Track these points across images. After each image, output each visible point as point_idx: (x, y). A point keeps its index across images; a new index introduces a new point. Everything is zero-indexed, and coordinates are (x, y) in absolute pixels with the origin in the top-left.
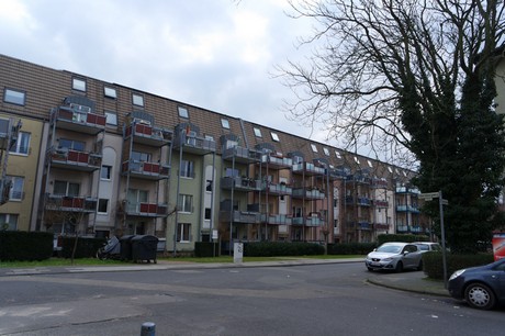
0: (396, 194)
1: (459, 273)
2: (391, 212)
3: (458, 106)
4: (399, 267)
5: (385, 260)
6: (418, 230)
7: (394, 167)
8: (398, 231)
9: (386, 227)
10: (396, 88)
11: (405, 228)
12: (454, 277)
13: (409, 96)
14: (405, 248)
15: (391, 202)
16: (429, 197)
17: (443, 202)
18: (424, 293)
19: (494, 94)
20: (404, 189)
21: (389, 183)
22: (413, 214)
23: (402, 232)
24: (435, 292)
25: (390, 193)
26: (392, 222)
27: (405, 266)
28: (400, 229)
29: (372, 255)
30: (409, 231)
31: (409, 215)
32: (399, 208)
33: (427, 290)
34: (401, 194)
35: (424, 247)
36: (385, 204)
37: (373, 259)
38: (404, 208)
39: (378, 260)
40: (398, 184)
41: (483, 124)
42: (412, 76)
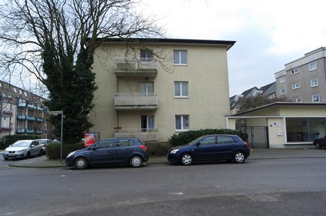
0: (19, 107)
1: (72, 154)
2: (13, 120)
3: (75, 64)
4: (28, 155)
5: (18, 152)
6: (32, 131)
7: (18, 89)
8: (17, 133)
9: (9, 130)
10: (41, 45)
11: (23, 131)
12: (69, 156)
13: (49, 52)
14: (32, 143)
15: (14, 113)
16: (56, 113)
17: (63, 116)
18: (50, 167)
19: (92, 62)
20: (24, 105)
21: (14, 100)
22: (29, 121)
23: (21, 133)
24: (56, 165)
25: (14, 107)
26: (13, 127)
27: (32, 154)
28: (19, 131)
29: (9, 149)
30: (25, 132)
31: (27, 122)
32: (20, 117)
33: (51, 165)
34: (22, 108)
35: (43, 142)
36: (10, 114)
37: (10, 152)
38: (24, 117)
39: (14, 152)
40: (20, 100)
41: (86, 77)
42: (52, 41)
